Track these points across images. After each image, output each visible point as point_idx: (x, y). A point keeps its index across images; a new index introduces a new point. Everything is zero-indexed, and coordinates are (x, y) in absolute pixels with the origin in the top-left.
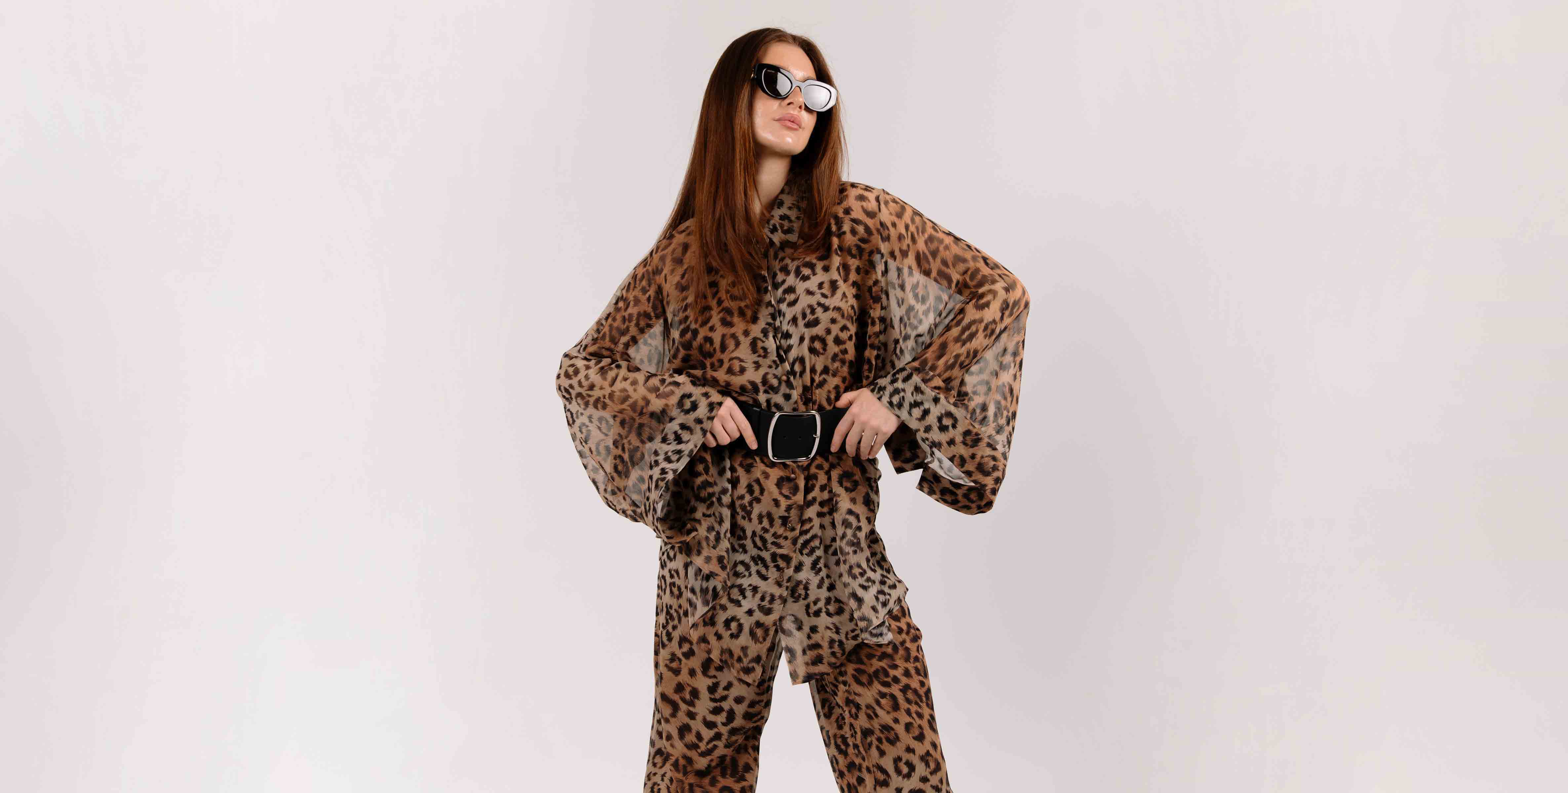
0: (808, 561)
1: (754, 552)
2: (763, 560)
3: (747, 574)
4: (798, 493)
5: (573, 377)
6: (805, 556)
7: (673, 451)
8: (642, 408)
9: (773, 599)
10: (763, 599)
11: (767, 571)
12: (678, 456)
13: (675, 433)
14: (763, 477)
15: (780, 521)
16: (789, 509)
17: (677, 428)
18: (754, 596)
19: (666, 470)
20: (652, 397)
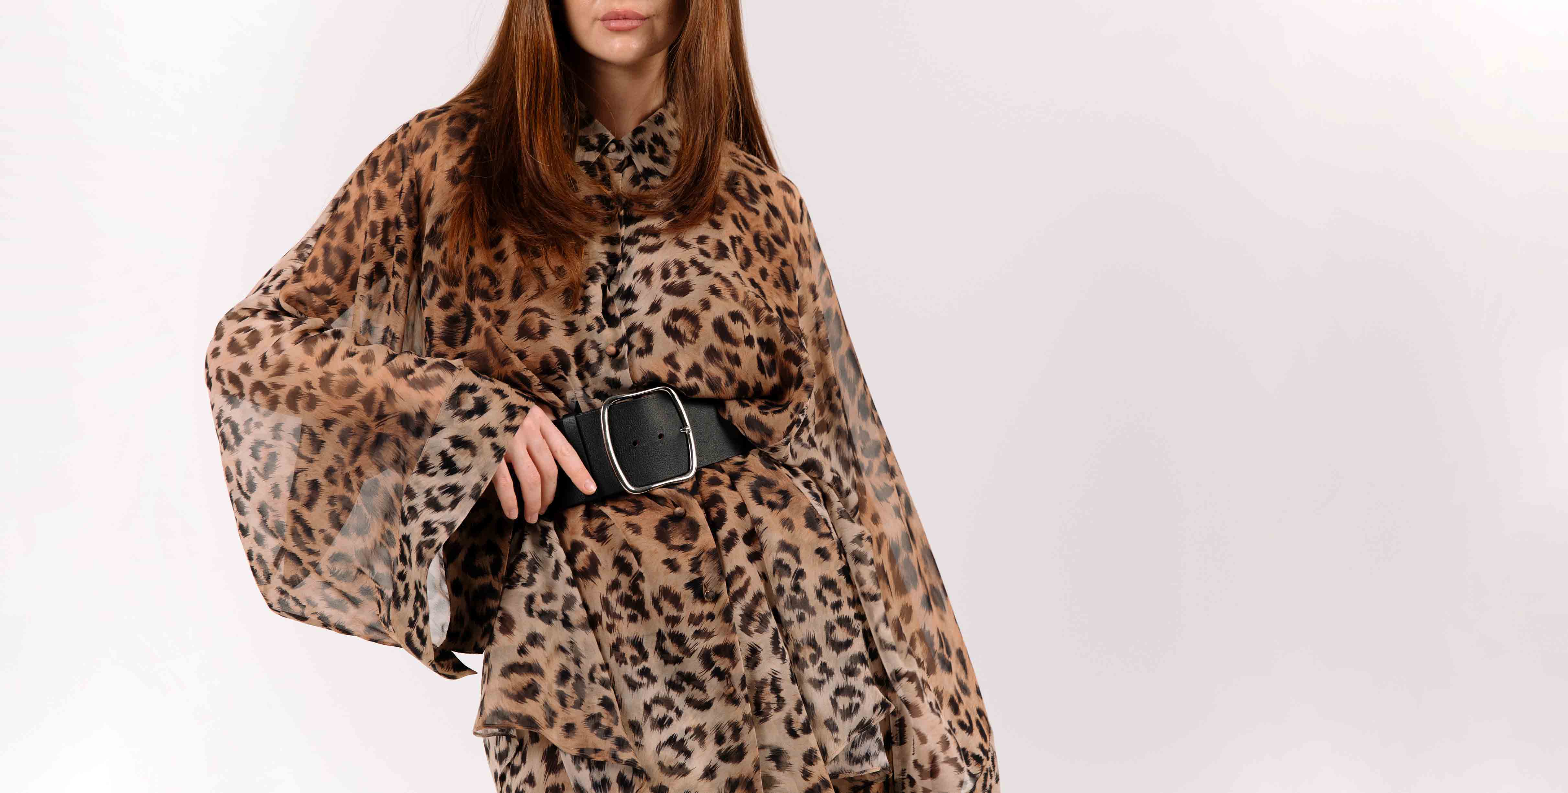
0: (763, 640)
1: (671, 671)
2: (690, 678)
3: (672, 714)
4: (700, 533)
5: (246, 349)
6: (756, 634)
7: (440, 489)
8: (381, 405)
9: (736, 730)
10: (720, 739)
11: (705, 691)
12: (452, 498)
13: (443, 454)
14: (631, 532)
15: (690, 593)
16: (695, 565)
17: (446, 445)
18: (702, 743)
19: (434, 526)
20: (401, 387)
